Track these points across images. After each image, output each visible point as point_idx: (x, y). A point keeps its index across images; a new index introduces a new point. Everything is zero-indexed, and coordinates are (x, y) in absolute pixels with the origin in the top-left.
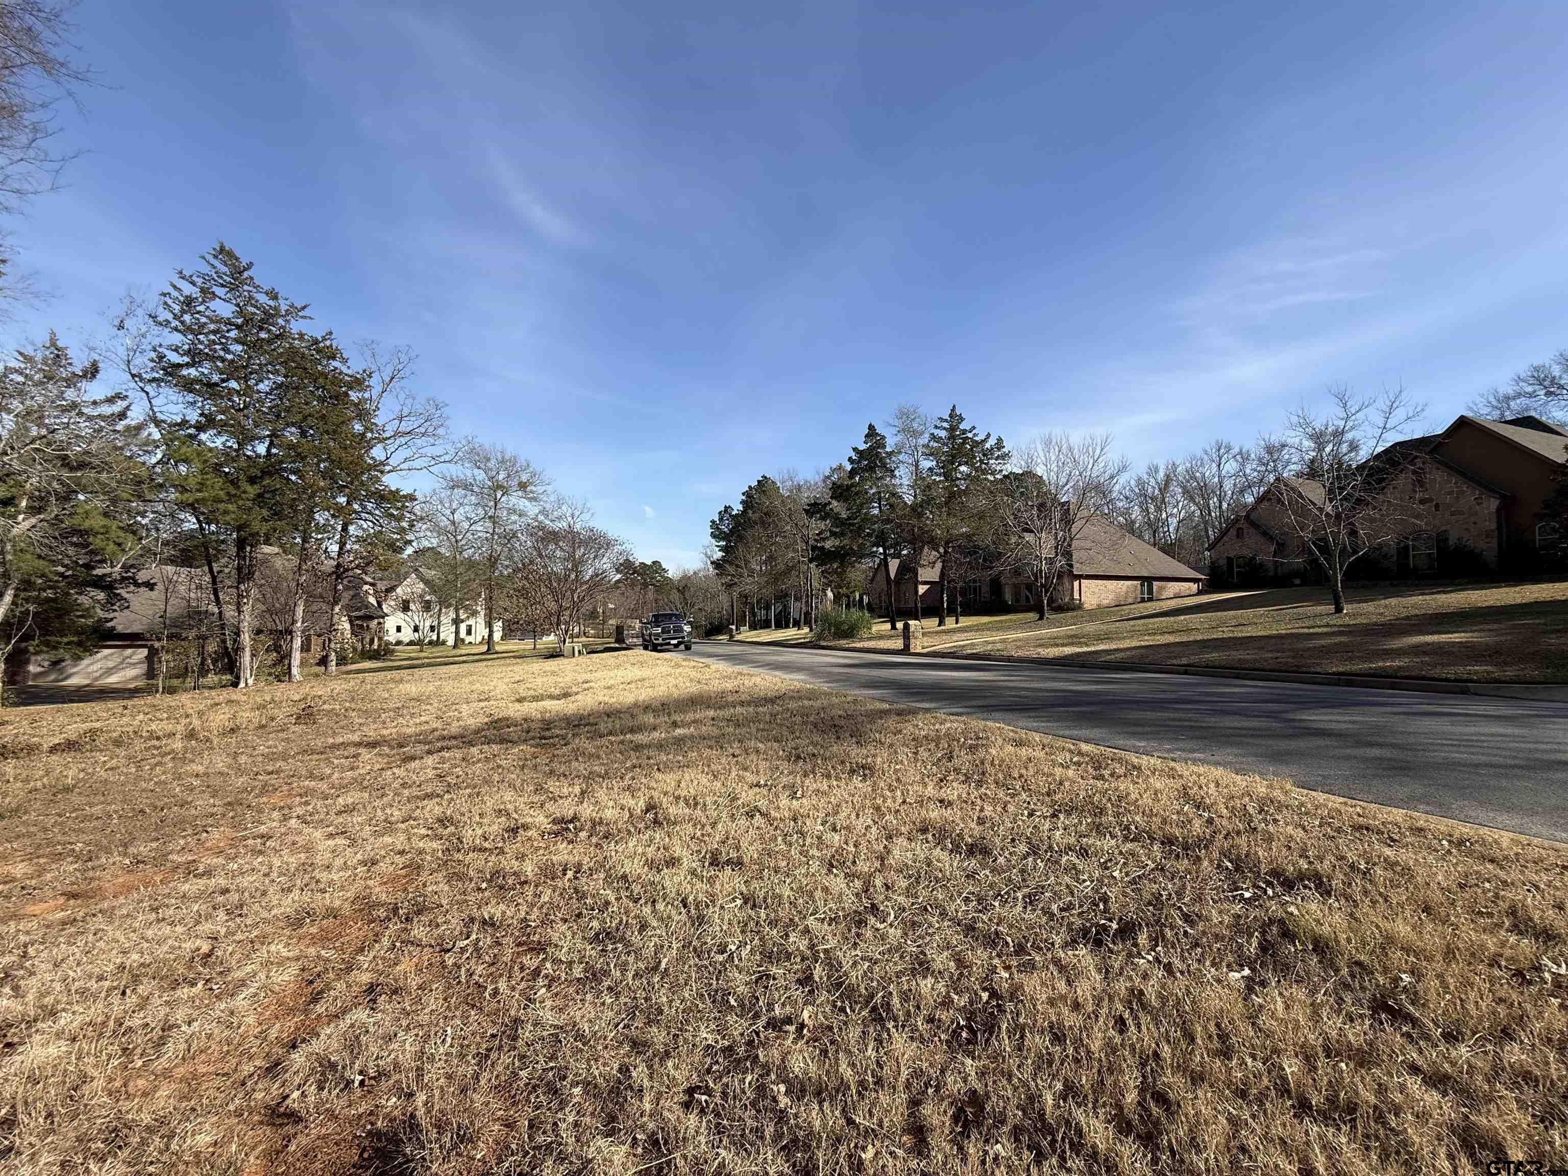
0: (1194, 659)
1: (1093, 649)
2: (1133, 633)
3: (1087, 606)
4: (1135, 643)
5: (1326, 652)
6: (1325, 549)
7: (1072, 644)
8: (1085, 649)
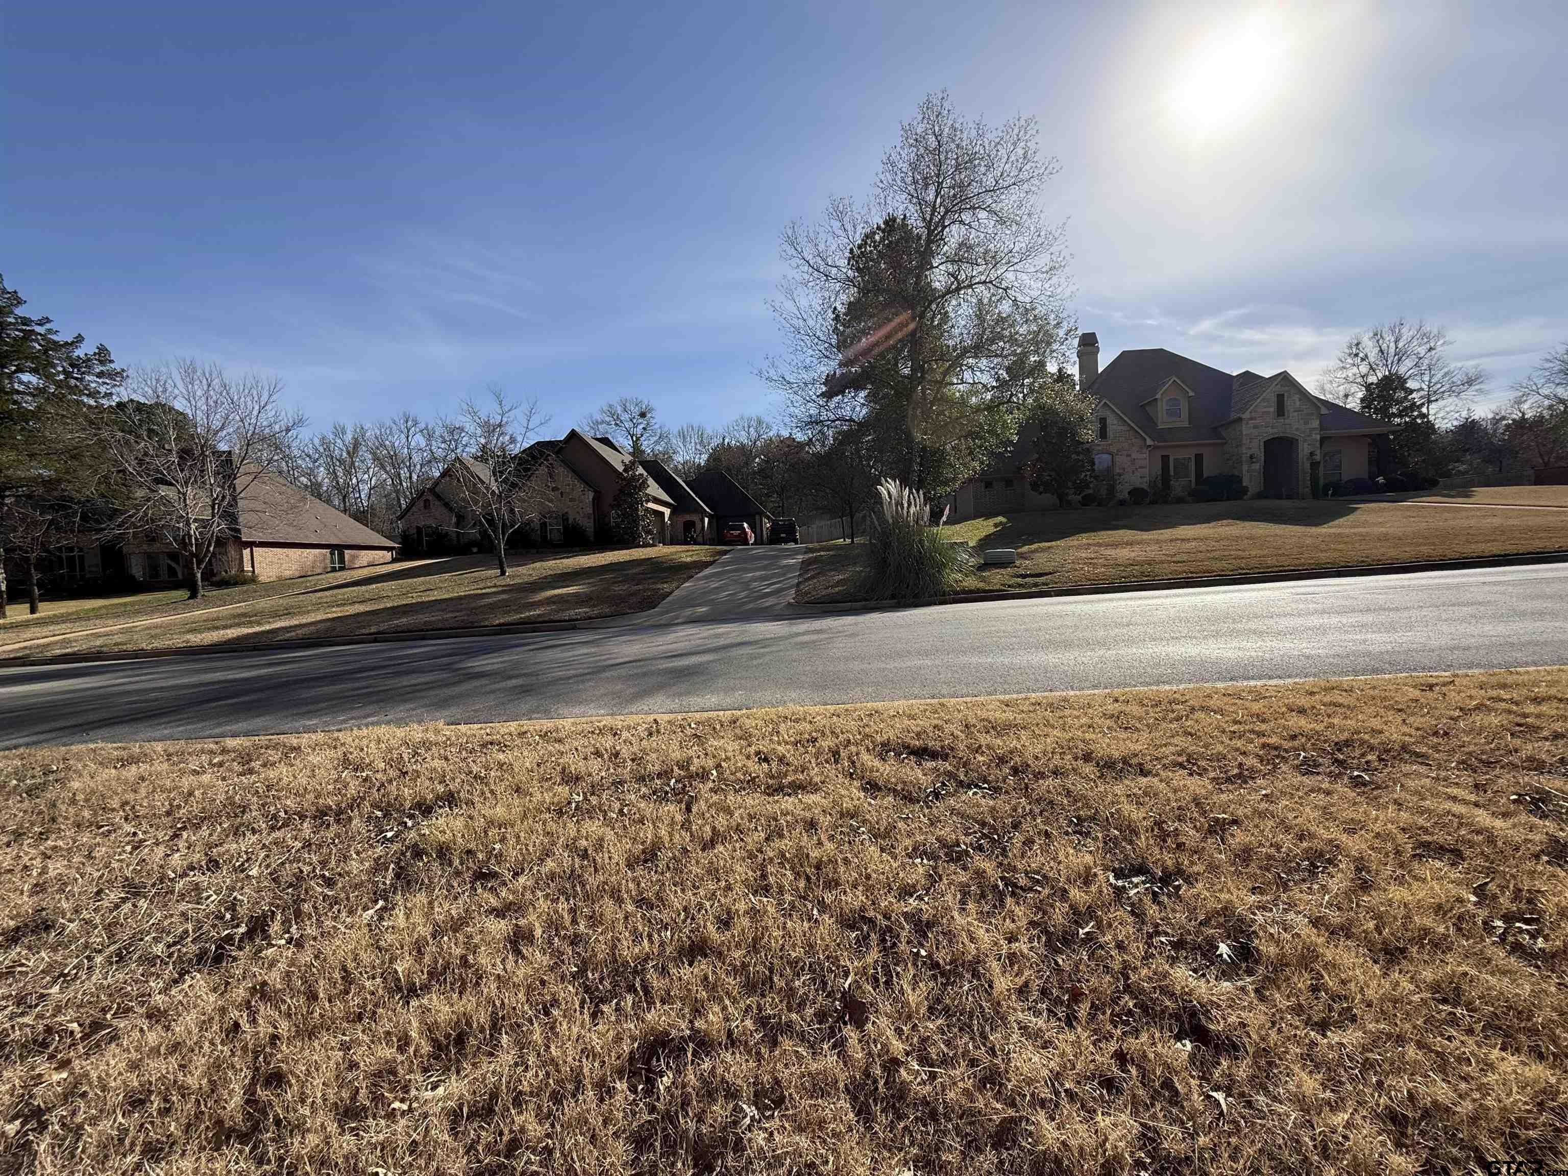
0: (383, 627)
1: (267, 627)
2: (318, 606)
3: (262, 579)
4: (320, 616)
5: (493, 607)
6: (491, 522)
7: (239, 625)
8: (257, 629)
